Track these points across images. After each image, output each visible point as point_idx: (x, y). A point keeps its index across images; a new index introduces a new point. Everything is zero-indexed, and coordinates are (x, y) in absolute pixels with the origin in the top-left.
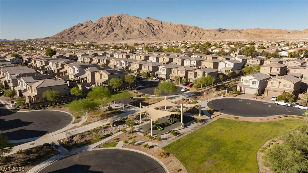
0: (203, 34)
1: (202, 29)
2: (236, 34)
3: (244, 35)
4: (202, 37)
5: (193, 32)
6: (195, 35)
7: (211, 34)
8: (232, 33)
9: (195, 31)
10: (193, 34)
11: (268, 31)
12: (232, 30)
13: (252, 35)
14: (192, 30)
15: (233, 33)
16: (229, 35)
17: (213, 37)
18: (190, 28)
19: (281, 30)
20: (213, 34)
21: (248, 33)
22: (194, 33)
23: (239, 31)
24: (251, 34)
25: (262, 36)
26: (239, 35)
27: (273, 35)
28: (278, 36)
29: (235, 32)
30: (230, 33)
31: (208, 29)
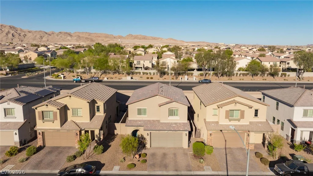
0: (25, 35)
1: (21, 30)
2: (67, 37)
3: (75, 38)
4: (24, 40)
5: (9, 32)
6: (13, 36)
7: (35, 37)
8: (61, 35)
9: (12, 32)
10: (10, 36)
11: (96, 35)
12: (60, 32)
13: (84, 39)
14: (7, 30)
15: (63, 36)
16: (58, 38)
17: (39, 40)
18: (2, 27)
19: (107, 34)
20: (38, 36)
21: (79, 36)
22: (11, 34)
23: (69, 34)
24: (83, 37)
25: (94, 40)
26: (69, 38)
27: (103, 39)
28: (109, 41)
29: (64, 35)
30: (59, 36)
31: (30, 30)
